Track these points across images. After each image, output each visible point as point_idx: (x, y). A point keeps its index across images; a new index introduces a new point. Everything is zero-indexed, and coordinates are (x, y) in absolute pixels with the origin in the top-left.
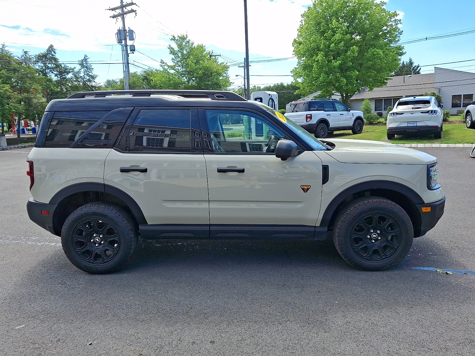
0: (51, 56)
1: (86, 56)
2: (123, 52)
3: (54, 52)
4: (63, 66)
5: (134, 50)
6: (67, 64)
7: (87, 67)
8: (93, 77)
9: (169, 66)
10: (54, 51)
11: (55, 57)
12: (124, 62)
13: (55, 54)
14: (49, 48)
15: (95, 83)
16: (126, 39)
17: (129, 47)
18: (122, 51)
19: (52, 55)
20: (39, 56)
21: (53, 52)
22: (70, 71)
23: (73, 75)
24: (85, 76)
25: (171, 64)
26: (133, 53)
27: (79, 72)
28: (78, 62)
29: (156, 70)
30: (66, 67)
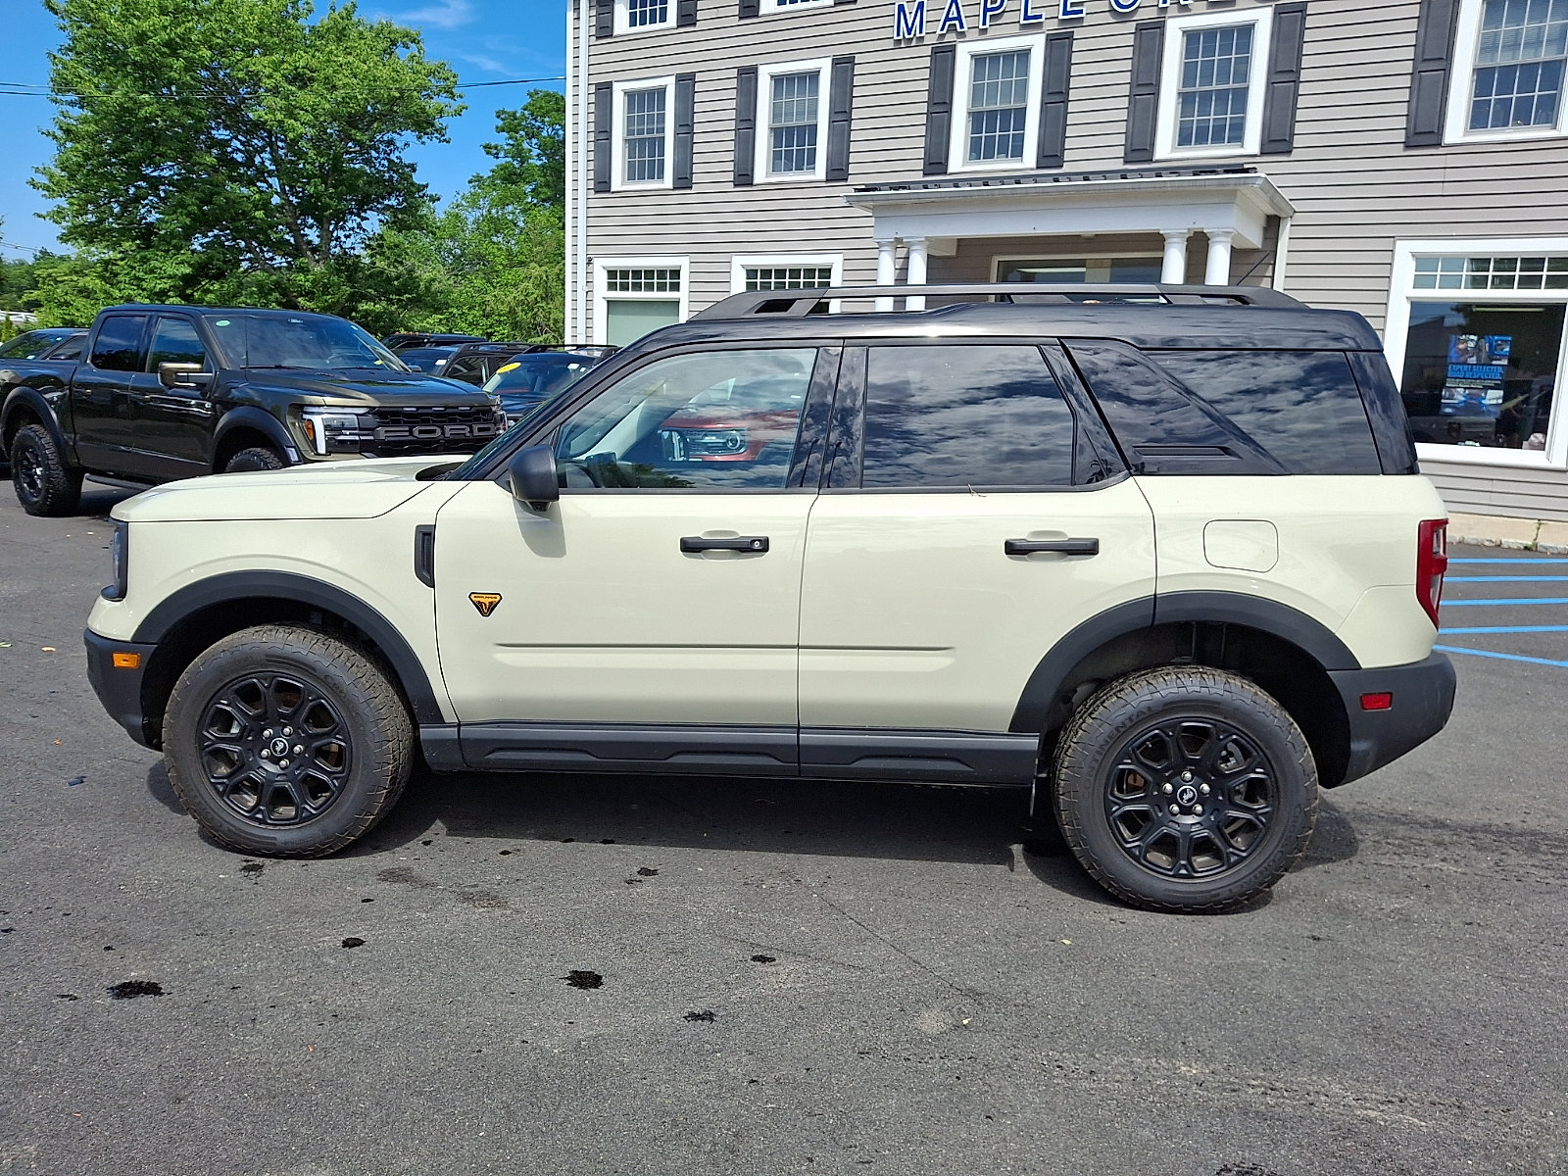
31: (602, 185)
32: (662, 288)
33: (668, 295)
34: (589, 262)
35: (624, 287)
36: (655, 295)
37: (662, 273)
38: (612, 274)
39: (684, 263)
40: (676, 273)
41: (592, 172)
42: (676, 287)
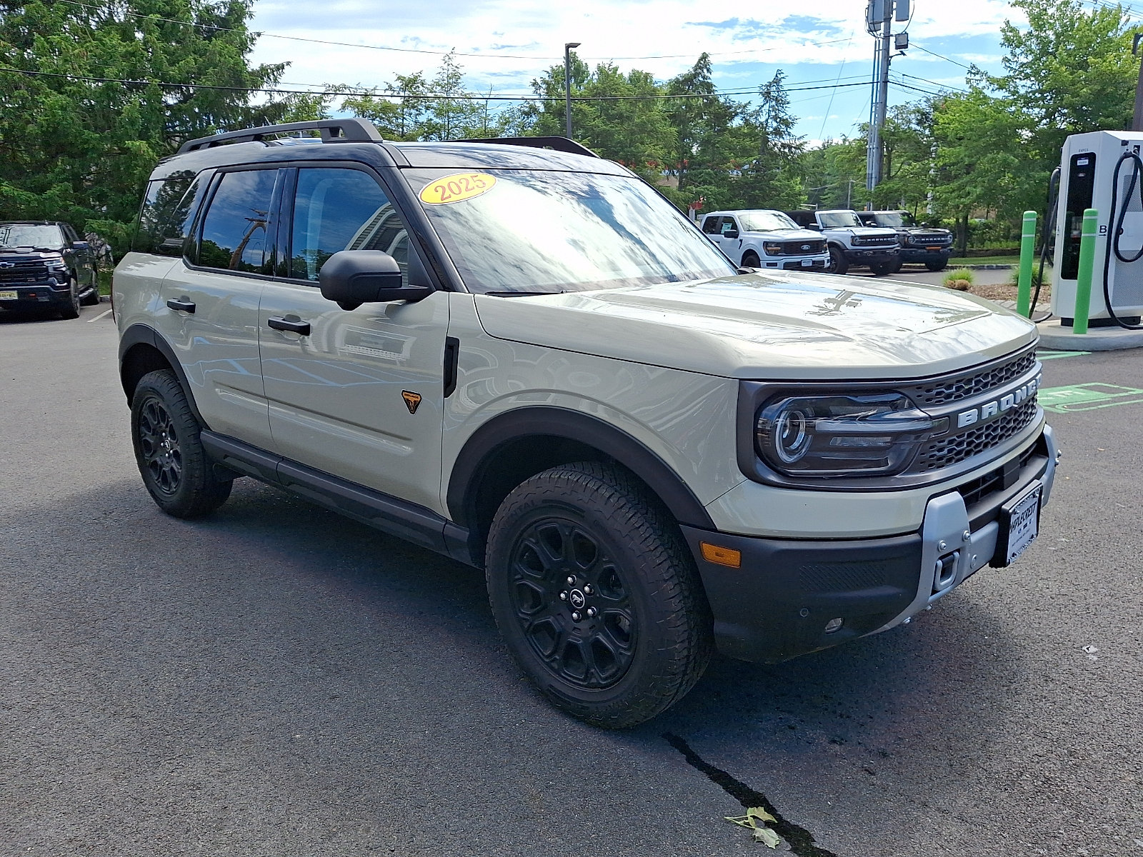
0: (701, 79)
1: (780, 72)
2: (877, 52)
3: (708, 70)
4: (722, 100)
5: (906, 46)
6: (730, 97)
7: (776, 100)
8: (787, 123)
9: (991, 81)
10: (708, 67)
11: (709, 81)
12: (875, 81)
13: (708, 75)
14: (699, 62)
15: (791, 137)
16: (888, 20)
17: (892, 40)
18: (875, 51)
19: (704, 77)
20: (677, 81)
21: (705, 70)
22: (738, 111)
23: (742, 120)
24: (770, 121)
25: (1001, 72)
26: (904, 54)
27: (757, 113)
28: (758, 89)
29: (955, 94)
30: (729, 103)
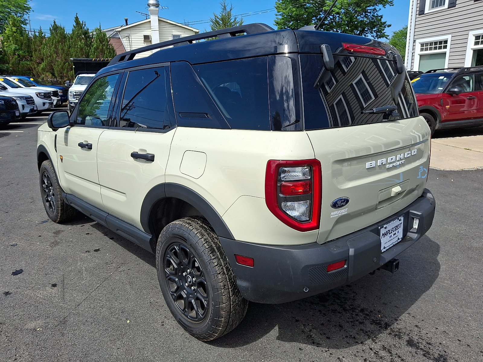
31: (421, 12)
32: (440, 48)
33: (442, 50)
34: (414, 41)
35: (426, 49)
36: (438, 51)
37: (441, 43)
38: (422, 45)
39: (449, 37)
40: (446, 42)
41: (418, 8)
42: (445, 47)
